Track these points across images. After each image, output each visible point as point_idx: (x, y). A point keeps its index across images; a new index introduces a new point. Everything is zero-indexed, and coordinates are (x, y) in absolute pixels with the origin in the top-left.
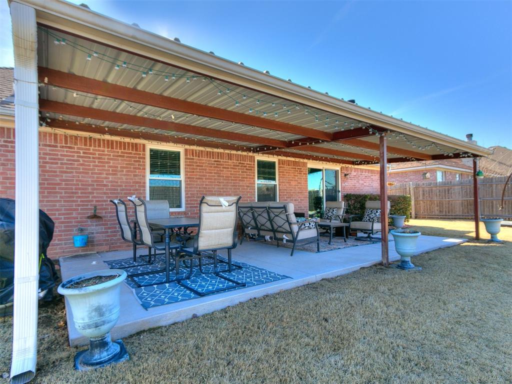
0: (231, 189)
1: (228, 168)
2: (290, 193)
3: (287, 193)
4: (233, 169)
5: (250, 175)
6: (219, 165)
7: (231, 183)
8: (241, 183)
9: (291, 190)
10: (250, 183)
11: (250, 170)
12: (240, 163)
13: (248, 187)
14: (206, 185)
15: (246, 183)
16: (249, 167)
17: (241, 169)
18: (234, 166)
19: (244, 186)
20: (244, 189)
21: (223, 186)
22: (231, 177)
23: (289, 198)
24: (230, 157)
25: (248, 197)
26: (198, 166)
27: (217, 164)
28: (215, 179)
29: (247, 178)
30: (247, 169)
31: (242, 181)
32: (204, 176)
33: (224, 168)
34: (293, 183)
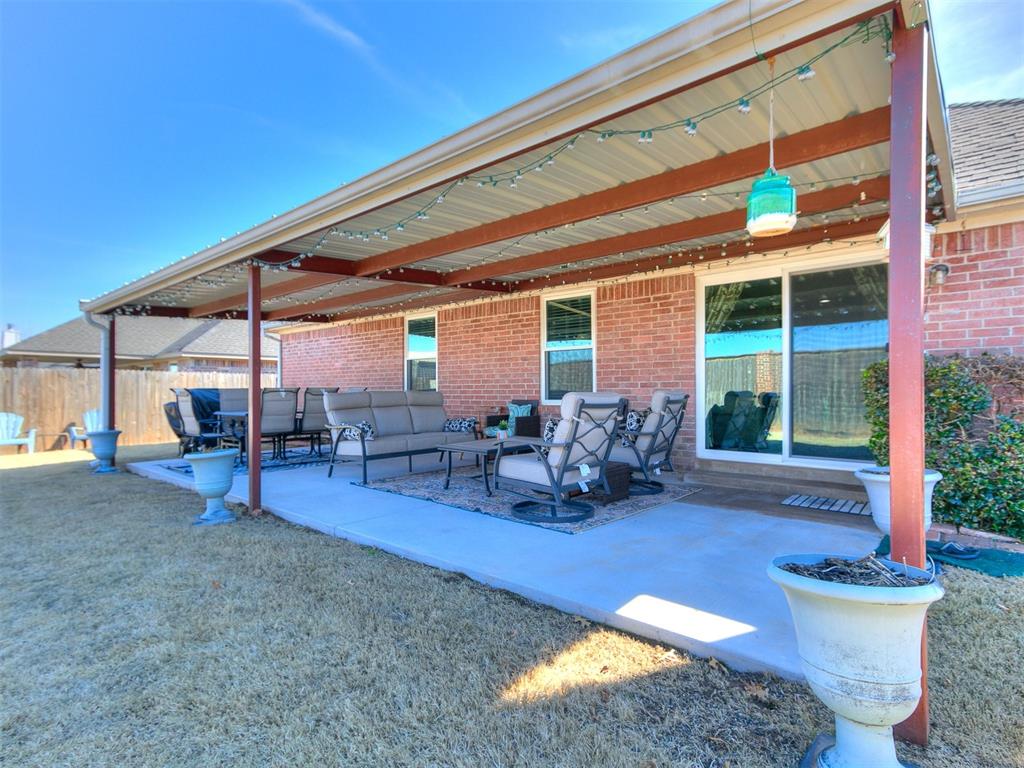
0: (495, 366)
1: (491, 329)
2: (628, 367)
3: (618, 367)
4: (499, 328)
5: (529, 336)
6: (479, 326)
7: (495, 355)
8: (512, 354)
9: (631, 359)
10: (530, 353)
11: (528, 325)
12: (510, 316)
13: (524, 359)
14: (461, 362)
15: (522, 352)
16: (527, 320)
17: (513, 327)
18: (501, 323)
19: (517, 359)
20: (517, 364)
21: (484, 361)
22: (496, 344)
23: (622, 379)
24: (493, 308)
25: (524, 381)
26: (450, 334)
27: (476, 326)
28: (472, 351)
29: (523, 342)
30: (523, 326)
31: (515, 349)
32: (458, 348)
33: (485, 330)
34: (638, 341)
